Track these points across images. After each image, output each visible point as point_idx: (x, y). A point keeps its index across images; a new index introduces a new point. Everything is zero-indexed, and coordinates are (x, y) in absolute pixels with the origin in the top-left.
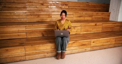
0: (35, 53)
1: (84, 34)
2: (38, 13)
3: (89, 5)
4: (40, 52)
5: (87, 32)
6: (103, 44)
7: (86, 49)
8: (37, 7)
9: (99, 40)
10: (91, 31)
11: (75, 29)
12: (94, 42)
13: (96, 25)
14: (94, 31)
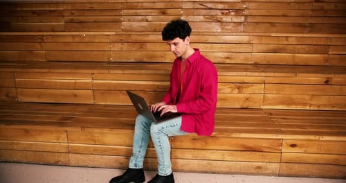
0: (92, 149)
1: (270, 113)
2: (139, 38)
3: (326, 11)
4: (106, 150)
5: (289, 104)
6: (337, 159)
7: (260, 164)
8: (147, 21)
9: (319, 140)
10: (305, 104)
11: (240, 93)
12: (293, 146)
13: (327, 82)
14: (319, 106)
